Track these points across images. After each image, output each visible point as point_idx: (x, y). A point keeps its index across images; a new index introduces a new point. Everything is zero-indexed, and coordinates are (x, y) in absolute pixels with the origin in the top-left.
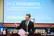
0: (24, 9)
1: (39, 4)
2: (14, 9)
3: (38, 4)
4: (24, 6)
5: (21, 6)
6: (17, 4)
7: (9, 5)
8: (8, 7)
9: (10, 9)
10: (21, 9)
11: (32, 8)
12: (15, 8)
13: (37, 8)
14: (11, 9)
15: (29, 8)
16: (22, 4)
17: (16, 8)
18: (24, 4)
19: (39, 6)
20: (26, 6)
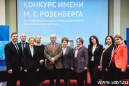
0: (55, 22)
1: (81, 14)
2: (35, 24)
3: (78, 13)
4: (53, 18)
6: (41, 15)
7: (27, 16)
8: (25, 21)
13: (77, 21)
15: (63, 21)
16: (50, 15)
18: (54, 14)
19: (80, 18)
20: (57, 18)
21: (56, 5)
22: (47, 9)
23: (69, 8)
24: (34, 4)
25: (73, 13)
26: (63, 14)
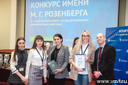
1: (86, 13)
3: (83, 12)
4: (57, 18)
5: (53, 18)
6: (46, 15)
7: (33, 17)
9: (34, 23)
10: (53, 25)
11: (71, 20)
12: (43, 21)
13: (81, 20)
14: (36, 25)
15: (66, 21)
16: (54, 15)
17: (44, 23)
18: (58, 14)
19: (85, 17)
20: (61, 18)
21: (61, 4)
22: (52, 9)
23: (74, 6)
24: (40, 5)
25: (78, 12)
26: (67, 13)
